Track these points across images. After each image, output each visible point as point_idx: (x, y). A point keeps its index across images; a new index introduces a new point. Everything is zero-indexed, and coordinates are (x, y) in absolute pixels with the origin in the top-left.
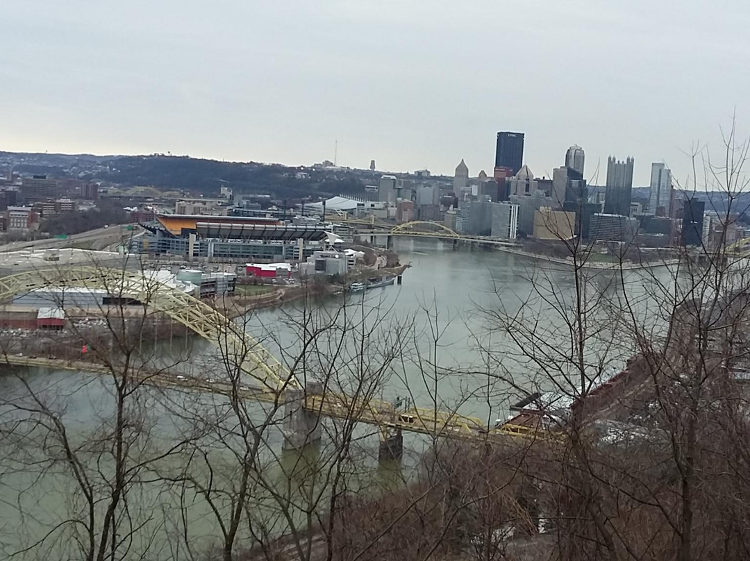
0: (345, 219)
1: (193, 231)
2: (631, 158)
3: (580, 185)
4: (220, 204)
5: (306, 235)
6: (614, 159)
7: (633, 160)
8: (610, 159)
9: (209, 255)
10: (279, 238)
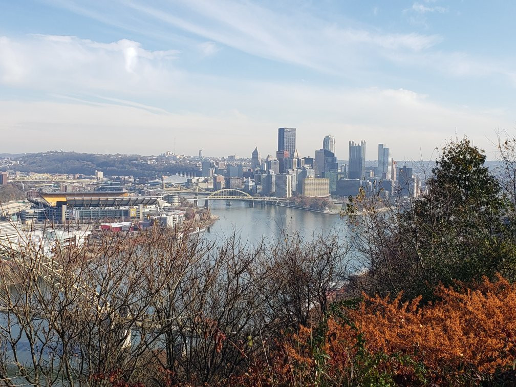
0: (179, 189)
1: (65, 203)
2: (363, 142)
3: (333, 161)
4: (92, 183)
5: (145, 202)
6: (353, 143)
7: (365, 142)
8: (350, 143)
9: (76, 219)
10: (126, 205)
